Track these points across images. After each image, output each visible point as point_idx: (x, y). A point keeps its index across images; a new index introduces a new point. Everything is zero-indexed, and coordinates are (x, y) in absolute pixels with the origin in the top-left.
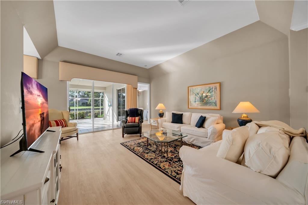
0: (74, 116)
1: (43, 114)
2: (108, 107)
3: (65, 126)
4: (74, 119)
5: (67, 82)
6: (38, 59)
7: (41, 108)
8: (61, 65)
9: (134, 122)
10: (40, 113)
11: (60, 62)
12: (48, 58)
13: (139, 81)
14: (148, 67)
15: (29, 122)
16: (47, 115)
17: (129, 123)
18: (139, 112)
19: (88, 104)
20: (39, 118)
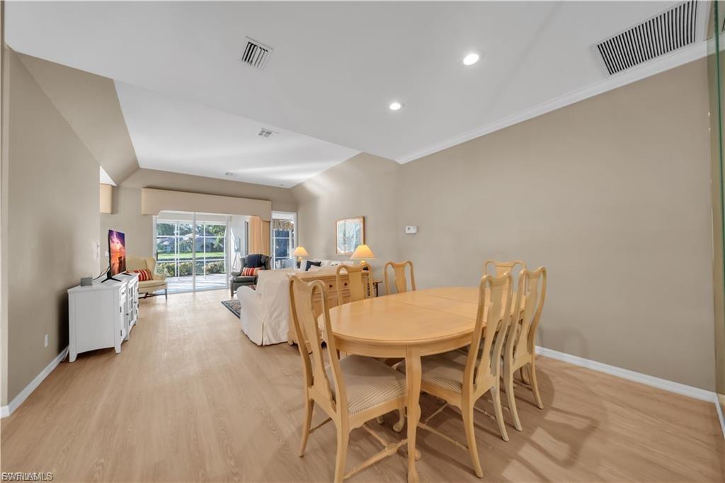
0: (173, 270)
1: (121, 257)
2: (235, 253)
3: (149, 279)
4: (174, 276)
5: (154, 216)
6: (113, 186)
7: (120, 252)
8: (144, 193)
9: (252, 275)
10: (119, 256)
11: (143, 190)
12: (125, 184)
13: (273, 209)
14: (289, 187)
15: (112, 262)
16: (124, 259)
17: (244, 275)
18: (262, 260)
19: (215, 247)
20: (118, 261)
